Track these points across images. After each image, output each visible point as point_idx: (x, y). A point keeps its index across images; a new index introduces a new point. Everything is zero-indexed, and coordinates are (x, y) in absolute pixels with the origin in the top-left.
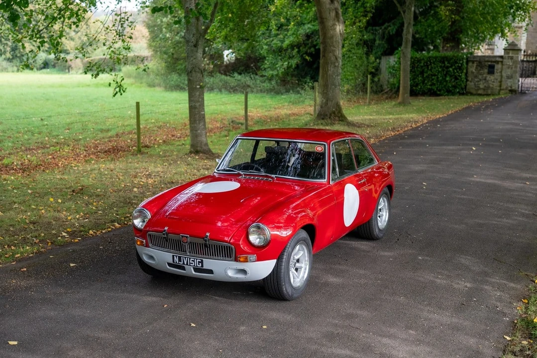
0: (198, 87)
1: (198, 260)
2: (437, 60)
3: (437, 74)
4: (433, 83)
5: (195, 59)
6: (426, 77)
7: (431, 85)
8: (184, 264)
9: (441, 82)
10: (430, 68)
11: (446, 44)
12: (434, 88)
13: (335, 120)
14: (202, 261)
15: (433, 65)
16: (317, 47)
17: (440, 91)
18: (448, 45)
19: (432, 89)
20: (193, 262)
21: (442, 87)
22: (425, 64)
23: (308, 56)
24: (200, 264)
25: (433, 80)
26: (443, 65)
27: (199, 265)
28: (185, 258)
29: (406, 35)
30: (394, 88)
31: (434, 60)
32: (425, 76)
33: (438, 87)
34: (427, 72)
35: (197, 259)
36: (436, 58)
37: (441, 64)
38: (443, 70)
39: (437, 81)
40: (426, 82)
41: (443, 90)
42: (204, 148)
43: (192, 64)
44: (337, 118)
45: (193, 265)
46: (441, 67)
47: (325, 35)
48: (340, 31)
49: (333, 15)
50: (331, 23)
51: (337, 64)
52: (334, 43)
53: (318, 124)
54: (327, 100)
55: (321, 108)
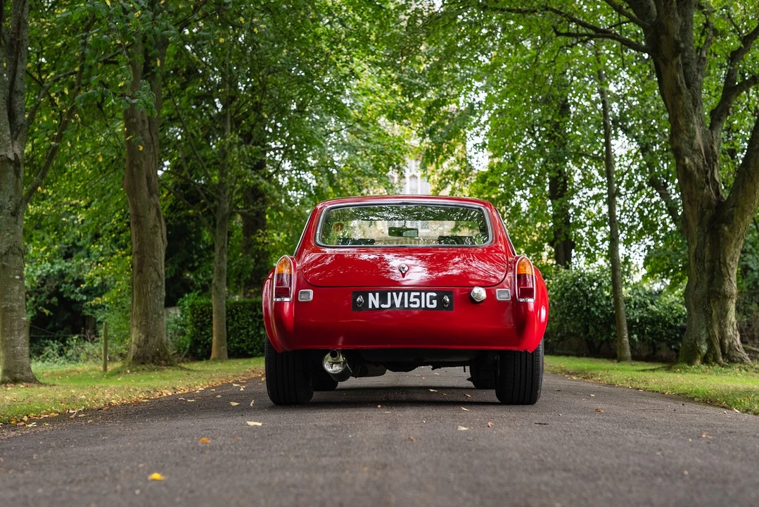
0: (17, 277)
2: (246, 306)
3: (246, 326)
4: (241, 339)
5: (13, 234)
6: (231, 331)
7: (238, 343)
9: (253, 337)
10: (236, 319)
11: (249, 289)
12: (243, 345)
13: (160, 364)
15: (240, 314)
16: (65, 296)
17: (252, 350)
18: (252, 291)
19: (241, 348)
21: (254, 345)
22: (229, 313)
23: (47, 309)
25: (241, 334)
26: (254, 313)
29: (219, 263)
30: (184, 351)
31: (242, 307)
32: (229, 330)
33: (248, 345)
34: (232, 325)
36: (244, 304)
37: (251, 313)
38: (255, 321)
39: (248, 335)
40: (231, 338)
41: (257, 349)
42: (28, 374)
43: (8, 242)
44: (163, 362)
46: (251, 316)
47: (141, 241)
48: (162, 236)
49: (153, 212)
50: (151, 223)
51: (160, 284)
52: (156, 254)
53: (138, 371)
54: (148, 336)
55: (138, 347)
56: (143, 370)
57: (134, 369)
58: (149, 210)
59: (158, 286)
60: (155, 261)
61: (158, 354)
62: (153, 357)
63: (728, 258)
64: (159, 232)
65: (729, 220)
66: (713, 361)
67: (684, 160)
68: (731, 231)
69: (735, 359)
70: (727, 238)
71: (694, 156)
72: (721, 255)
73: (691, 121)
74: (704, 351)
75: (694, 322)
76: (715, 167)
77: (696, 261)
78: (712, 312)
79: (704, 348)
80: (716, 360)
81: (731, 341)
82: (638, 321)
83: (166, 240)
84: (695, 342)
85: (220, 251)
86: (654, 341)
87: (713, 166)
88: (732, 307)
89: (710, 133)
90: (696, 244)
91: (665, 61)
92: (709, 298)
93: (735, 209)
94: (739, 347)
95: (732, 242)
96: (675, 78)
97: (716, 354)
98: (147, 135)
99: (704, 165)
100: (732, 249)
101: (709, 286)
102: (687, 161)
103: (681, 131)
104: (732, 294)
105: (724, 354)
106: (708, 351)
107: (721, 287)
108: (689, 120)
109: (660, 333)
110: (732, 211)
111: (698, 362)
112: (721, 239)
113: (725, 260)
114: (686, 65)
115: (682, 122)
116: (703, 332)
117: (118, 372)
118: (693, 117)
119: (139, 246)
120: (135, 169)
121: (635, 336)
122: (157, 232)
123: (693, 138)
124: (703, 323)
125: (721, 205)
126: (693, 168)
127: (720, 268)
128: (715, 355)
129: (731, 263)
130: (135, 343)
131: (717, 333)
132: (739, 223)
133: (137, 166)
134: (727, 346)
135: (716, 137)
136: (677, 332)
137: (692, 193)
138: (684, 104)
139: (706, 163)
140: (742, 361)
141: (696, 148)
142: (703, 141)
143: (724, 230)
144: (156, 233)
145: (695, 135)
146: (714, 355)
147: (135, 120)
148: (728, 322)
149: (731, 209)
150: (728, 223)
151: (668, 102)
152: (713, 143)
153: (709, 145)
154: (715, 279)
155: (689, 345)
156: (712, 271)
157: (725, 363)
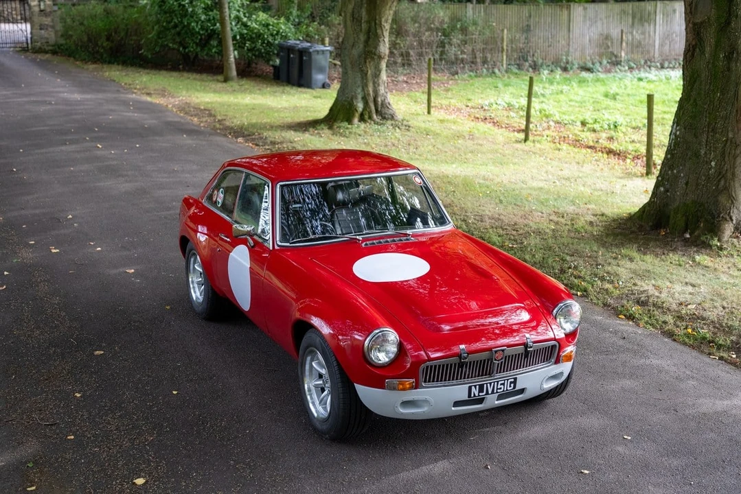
1: (510, 381)
8: (487, 393)
14: (515, 379)
20: (502, 386)
24: (512, 385)
27: (510, 386)
28: (490, 383)
35: (508, 380)
45: (502, 390)
63: (383, 20)
69: (387, 116)
72: (377, 17)
74: (361, 110)
75: (350, 81)
77: (353, 21)
78: (368, 71)
79: (360, 106)
80: (370, 118)
81: (383, 98)
82: (238, 37)
84: (352, 100)
90: (353, 3)
94: (389, 104)
95: (387, 4)
100: (387, 12)
101: (365, 46)
104: (385, 55)
105: (377, 111)
106: (364, 109)
107: (375, 48)
111: (356, 120)
113: (380, 22)
116: (359, 90)
124: (359, 82)
127: (376, 30)
128: (370, 112)
129: (385, 25)
131: (371, 92)
134: (380, 103)
136: (275, 49)
140: (393, 117)
146: (369, 113)
148: (380, 81)
154: (371, 40)
155: (346, 103)
156: (369, 32)
157: (379, 121)
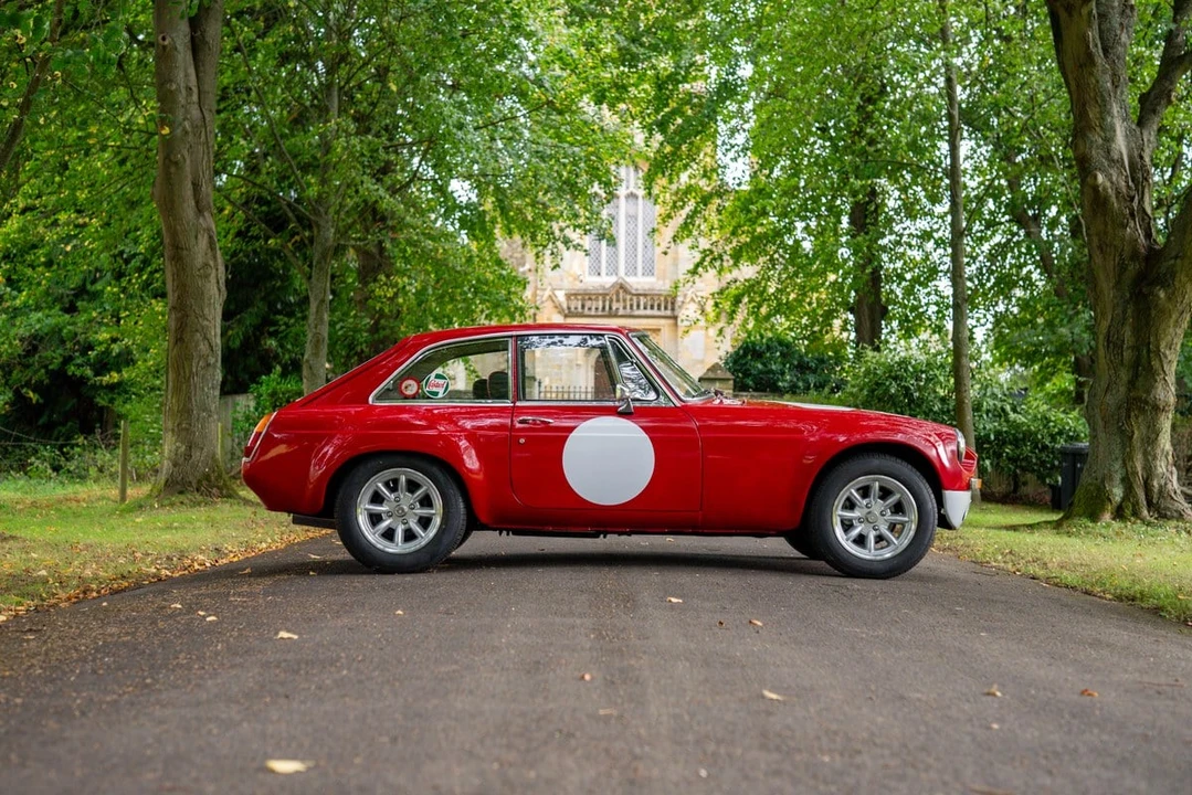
13: (210, 494)
23: (34, 391)
29: (316, 327)
44: (215, 490)
47: (182, 288)
48: (218, 283)
49: (203, 242)
50: (199, 260)
51: (212, 360)
52: (206, 311)
53: (172, 505)
54: (190, 447)
55: (175, 465)
56: (182, 503)
57: (166, 502)
58: (196, 237)
59: (209, 365)
60: (206, 323)
61: (207, 477)
62: (199, 482)
63: (1163, 345)
64: (213, 275)
65: (1166, 280)
66: (1133, 515)
67: (1095, 177)
68: (1169, 299)
69: (1169, 513)
70: (1162, 311)
71: (1112, 172)
72: (1152, 339)
73: (1109, 113)
74: (1118, 499)
75: (1101, 449)
76: (1146, 190)
77: (1108, 347)
78: (1133, 432)
79: (1118, 493)
80: (1136, 514)
81: (1163, 482)
82: (992, 437)
83: (223, 288)
84: (1103, 482)
85: (318, 307)
86: (1018, 471)
87: (1143, 188)
88: (1166, 424)
89: (1138, 133)
90: (1110, 317)
91: (1069, 9)
92: (1128, 411)
93: (1178, 261)
94: (1175, 493)
95: (1171, 317)
96: (1084, 39)
97: (1137, 503)
98: (195, 112)
99: (1128, 186)
100: (1171, 330)
101: (1129, 390)
102: (1100, 178)
103: (1091, 128)
104: (1167, 404)
105: (1150, 504)
106: (1124, 499)
107: (1148, 392)
108: (1104, 110)
109: (1027, 459)
110: (1173, 265)
111: (1107, 517)
112: (1153, 313)
113: (1158, 348)
114: (1103, 16)
115: (1092, 113)
116: (1117, 466)
117: (140, 507)
118: (1111, 106)
119: (179, 298)
120: (173, 169)
121: (988, 462)
122: (210, 275)
123: (1109, 140)
124: (1117, 452)
125: (1154, 255)
126: (1110, 190)
127: (1150, 363)
128: (1136, 505)
129: (1167, 352)
130: (169, 459)
131: (1139, 469)
132: (1184, 286)
133: (176, 163)
134: (1156, 490)
135: (1149, 140)
136: (1055, 458)
137: (1105, 233)
138: (1098, 82)
139: (1130, 183)
140: (1181, 515)
141: (1116, 157)
142: (1128, 146)
143: (1159, 297)
144: (207, 276)
145: (1115, 135)
146: (1134, 506)
147: (174, 87)
148: (1159, 451)
149: (1172, 262)
150: (1164, 284)
151: (1070, 77)
152: (1142, 149)
153: (1136, 154)
154: (1140, 379)
155: (1092, 488)
156: (1136, 364)
157: (1152, 520)
